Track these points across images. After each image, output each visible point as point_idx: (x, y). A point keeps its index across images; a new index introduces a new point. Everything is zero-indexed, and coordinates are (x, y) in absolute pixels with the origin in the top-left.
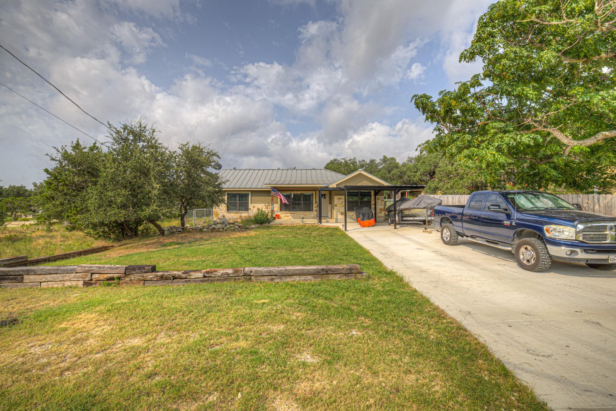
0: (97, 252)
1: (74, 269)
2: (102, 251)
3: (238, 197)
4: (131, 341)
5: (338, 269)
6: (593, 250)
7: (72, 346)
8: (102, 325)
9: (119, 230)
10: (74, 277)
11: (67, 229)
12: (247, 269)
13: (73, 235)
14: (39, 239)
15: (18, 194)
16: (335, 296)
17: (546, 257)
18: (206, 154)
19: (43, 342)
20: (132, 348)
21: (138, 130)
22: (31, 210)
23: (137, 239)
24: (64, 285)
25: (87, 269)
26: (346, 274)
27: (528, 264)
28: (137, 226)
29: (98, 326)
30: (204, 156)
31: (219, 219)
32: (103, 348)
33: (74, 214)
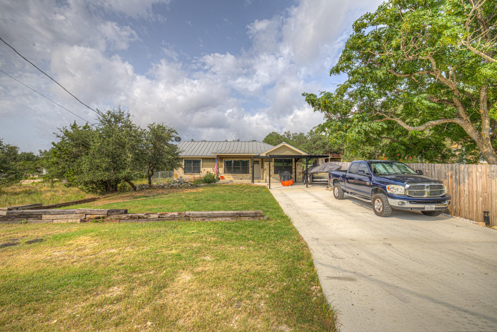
0: (88, 202)
1: (74, 212)
2: (91, 201)
3: (192, 163)
4: (110, 250)
5: (247, 213)
6: (415, 202)
7: (76, 252)
8: (93, 243)
9: (103, 187)
10: (75, 216)
11: (65, 186)
12: (187, 213)
13: (70, 190)
14: (47, 192)
15: (28, 159)
16: (240, 230)
17: (388, 207)
18: (168, 131)
19: (60, 250)
20: (111, 253)
21: (118, 114)
22: (37, 171)
23: (117, 193)
24: (68, 222)
25: (83, 211)
26: (253, 217)
27: (379, 212)
28: (117, 184)
29: (90, 243)
30: (166, 132)
31: (178, 179)
32: (94, 253)
33: (72, 175)
